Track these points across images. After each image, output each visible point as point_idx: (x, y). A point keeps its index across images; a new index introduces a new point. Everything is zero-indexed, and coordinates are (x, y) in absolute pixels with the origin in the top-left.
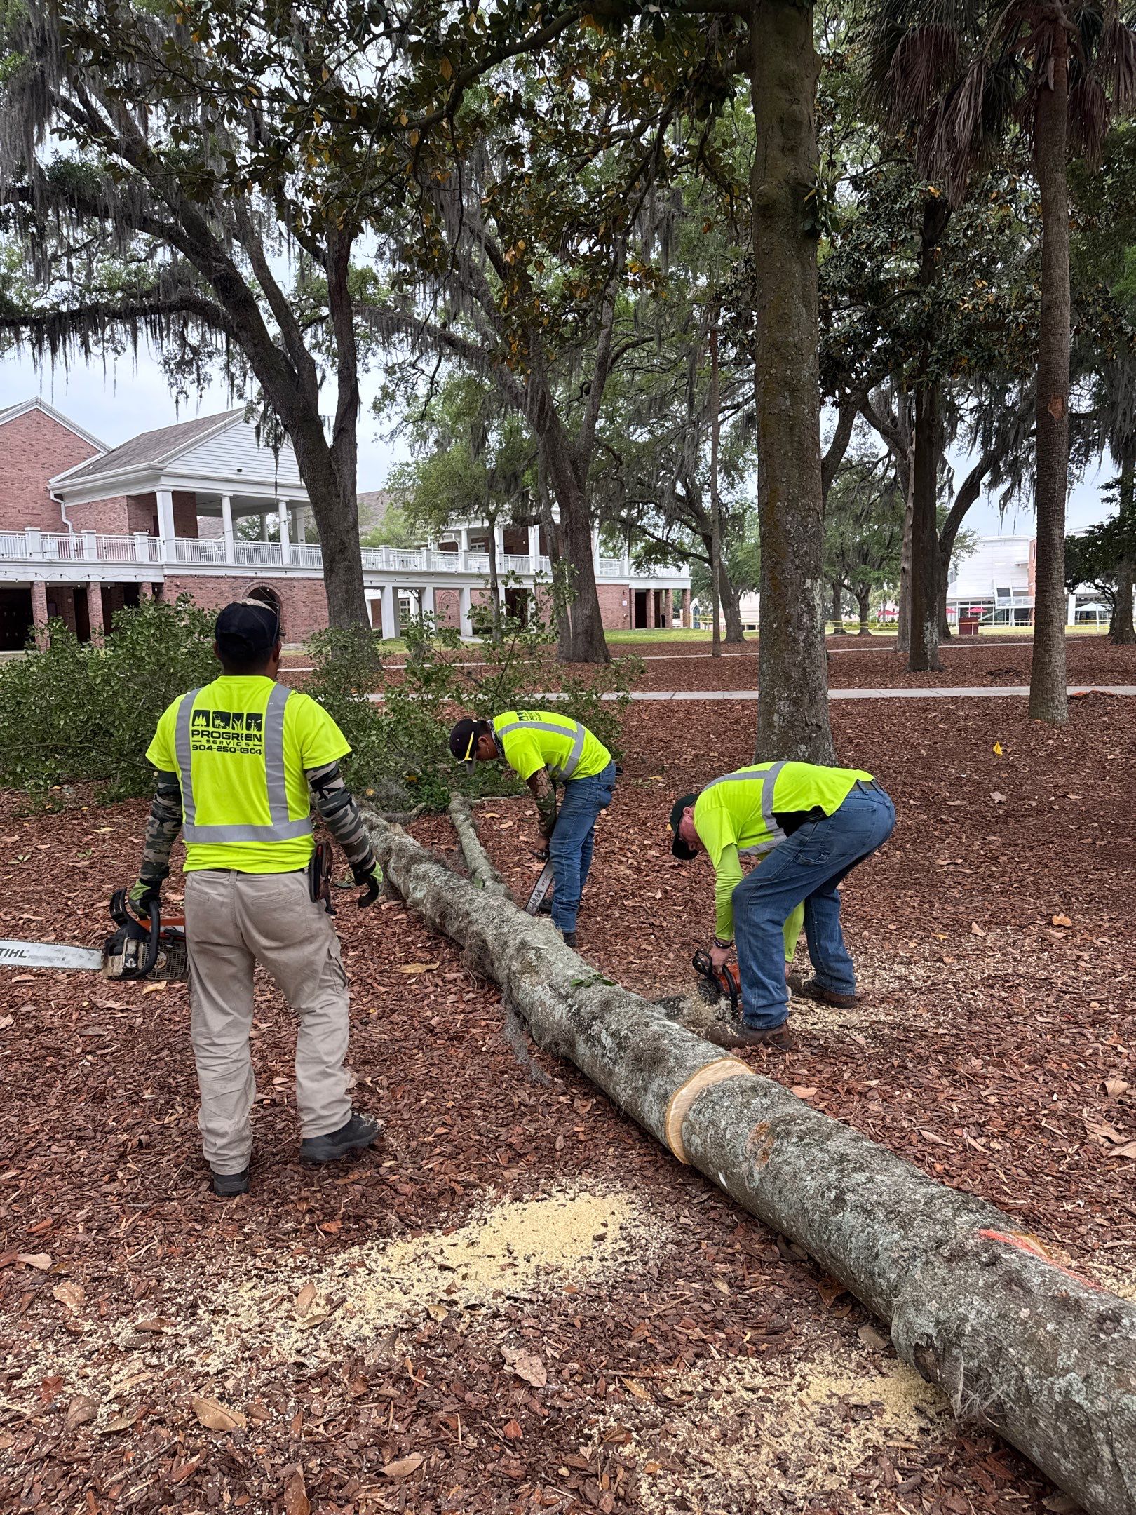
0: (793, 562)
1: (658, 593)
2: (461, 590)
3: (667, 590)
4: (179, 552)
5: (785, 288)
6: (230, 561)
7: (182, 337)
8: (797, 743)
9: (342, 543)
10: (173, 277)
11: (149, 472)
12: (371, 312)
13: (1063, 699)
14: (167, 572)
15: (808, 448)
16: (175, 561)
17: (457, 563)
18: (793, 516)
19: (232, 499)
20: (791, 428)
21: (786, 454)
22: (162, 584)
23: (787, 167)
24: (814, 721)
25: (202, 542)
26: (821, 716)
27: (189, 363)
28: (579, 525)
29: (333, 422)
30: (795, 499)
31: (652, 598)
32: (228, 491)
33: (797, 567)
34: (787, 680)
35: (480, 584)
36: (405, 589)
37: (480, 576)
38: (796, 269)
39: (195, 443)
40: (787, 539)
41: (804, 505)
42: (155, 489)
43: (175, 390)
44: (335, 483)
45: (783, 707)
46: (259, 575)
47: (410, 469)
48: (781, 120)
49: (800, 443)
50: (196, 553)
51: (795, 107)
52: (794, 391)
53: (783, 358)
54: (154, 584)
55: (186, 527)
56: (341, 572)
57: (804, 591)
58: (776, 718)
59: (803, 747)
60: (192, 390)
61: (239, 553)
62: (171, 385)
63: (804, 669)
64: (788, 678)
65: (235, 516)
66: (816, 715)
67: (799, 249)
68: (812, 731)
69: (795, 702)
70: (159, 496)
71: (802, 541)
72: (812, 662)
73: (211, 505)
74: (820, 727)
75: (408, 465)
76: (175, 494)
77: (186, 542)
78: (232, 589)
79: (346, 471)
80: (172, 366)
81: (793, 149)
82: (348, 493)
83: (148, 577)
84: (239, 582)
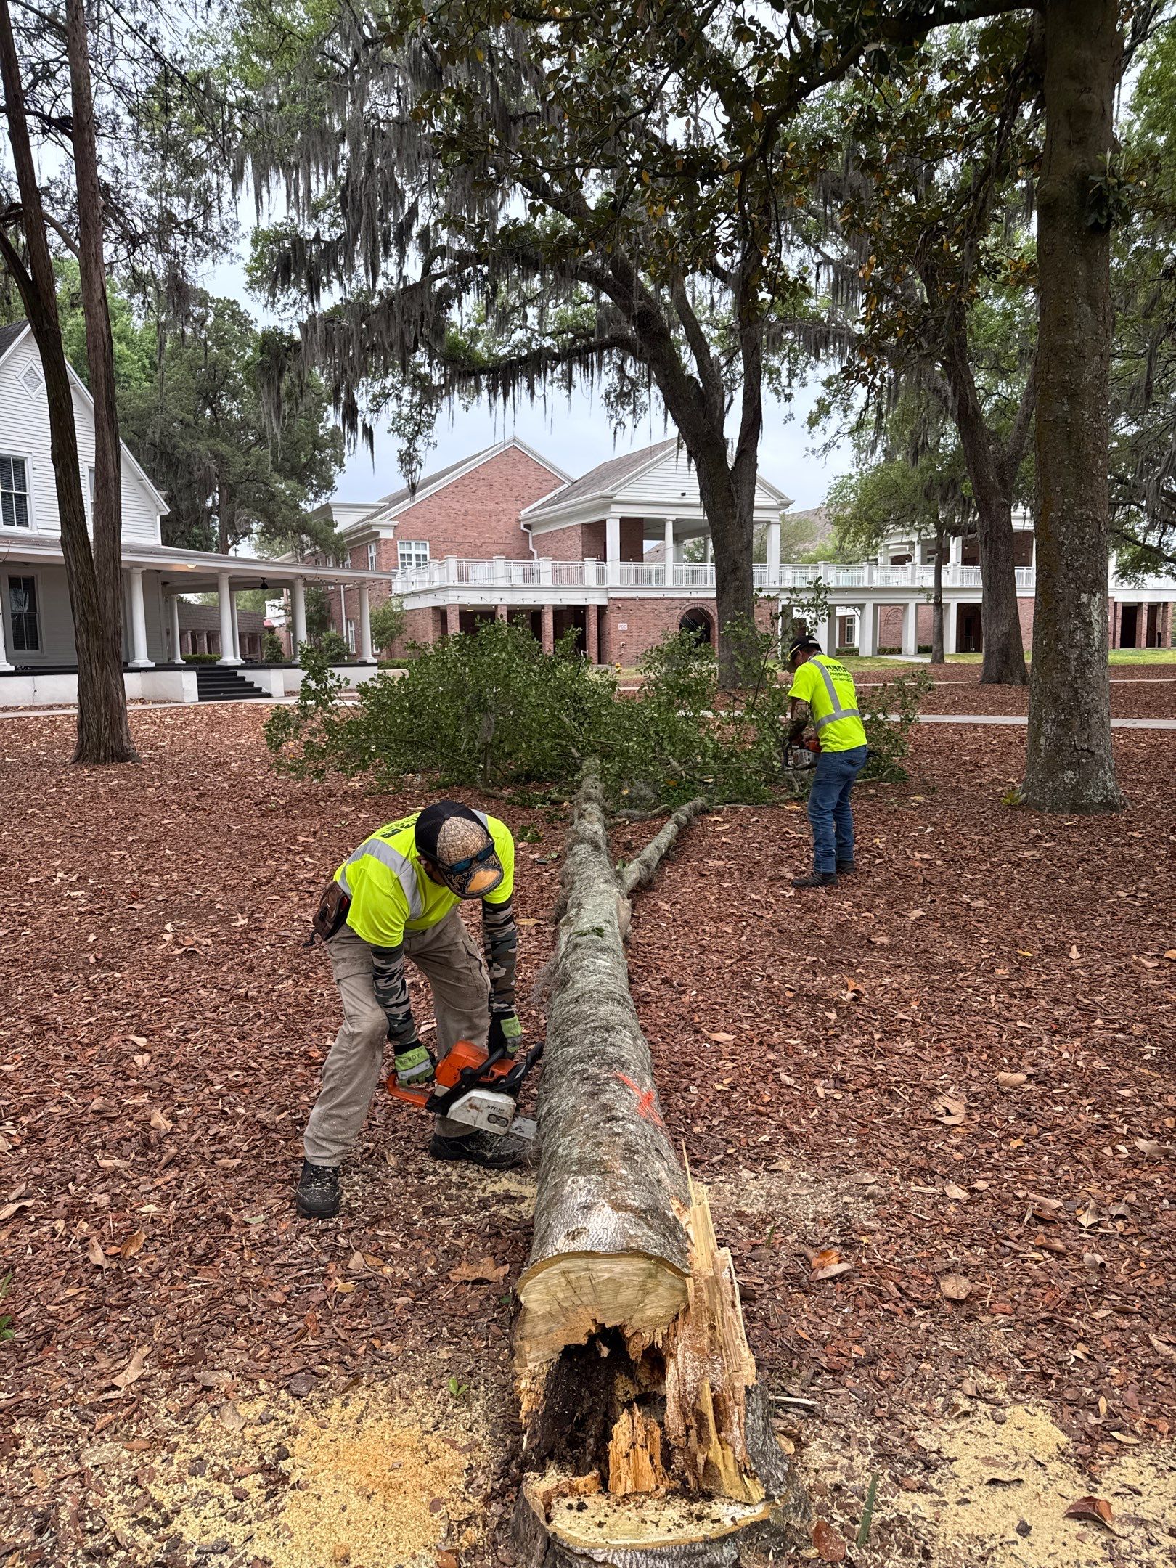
0: (1066, 576)
1: (1153, 608)
2: (906, 606)
3: (1166, 604)
4: (623, 576)
5: (1066, 287)
6: (669, 584)
7: (621, 370)
8: (1063, 769)
9: (735, 563)
10: (606, 319)
11: (601, 501)
12: (800, 327)
14: (612, 595)
15: (1088, 455)
16: (618, 585)
17: (901, 578)
18: (1068, 527)
19: (675, 523)
20: (1069, 434)
21: (1063, 461)
22: (605, 607)
23: (1076, 161)
24: (1085, 746)
25: (648, 566)
26: (1094, 741)
27: (627, 395)
28: (1000, 534)
29: (736, 444)
30: (1071, 509)
31: (1145, 612)
32: (670, 515)
33: (1072, 581)
34: (1055, 701)
35: (922, 599)
36: (848, 606)
37: (922, 590)
38: (1080, 266)
39: (644, 470)
40: (1059, 551)
41: (1081, 515)
42: (605, 516)
43: (614, 421)
44: (732, 506)
45: (1049, 729)
46: (694, 595)
47: (853, 482)
48: (1069, 113)
49: (1078, 449)
50: (639, 576)
51: (1084, 96)
52: (1073, 395)
53: (1062, 362)
54: (599, 607)
55: (631, 551)
56: (732, 592)
57: (1078, 606)
58: (1042, 741)
59: (1070, 773)
60: (629, 420)
61: (677, 578)
62: (611, 417)
63: (1076, 690)
64: (1057, 699)
65: (677, 538)
66: (1088, 740)
67: (1084, 246)
68: (1083, 757)
69: (1062, 724)
70: (608, 522)
71: (1077, 553)
72: (1086, 682)
73: (652, 528)
74: (1093, 753)
75: (851, 477)
76: (623, 520)
77: (630, 566)
78: (668, 609)
79: (745, 492)
80: (612, 399)
81: (1081, 141)
82: (745, 514)
83: (596, 599)
84: (676, 603)
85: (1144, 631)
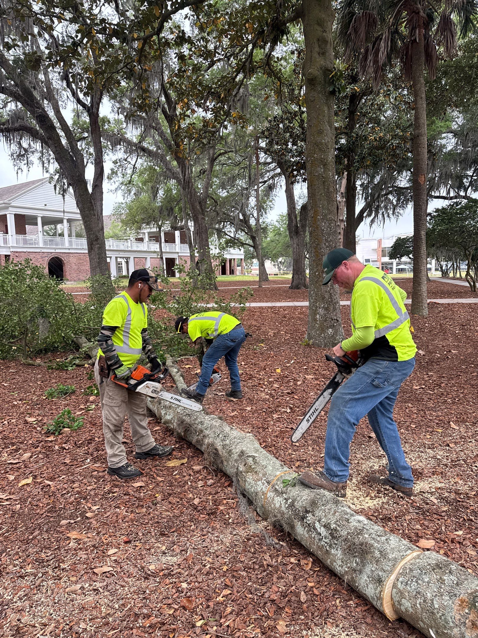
0: (325, 244)
1: (230, 260)
2: (146, 258)
3: (234, 259)
4: (17, 241)
5: (321, 117)
6: (41, 245)
7: (20, 144)
8: (328, 328)
9: (97, 236)
10: (16, 116)
11: (3, 205)
13: (426, 305)
14: (12, 250)
15: (331, 191)
16: (15, 245)
17: (143, 247)
18: (325, 223)
19: (42, 218)
20: (324, 182)
21: (321, 194)
22: (9, 255)
23: (321, 62)
24: (335, 318)
25: (28, 237)
26: (338, 315)
27: (23, 156)
28: (203, 230)
29: (92, 182)
30: (326, 215)
31: (228, 262)
32: (40, 214)
33: (327, 247)
34: (323, 299)
35: (155, 256)
36: (120, 257)
37: (155, 252)
38: (326, 109)
39: (25, 193)
40: (322, 233)
41: (330, 218)
42: (6, 213)
43: (16, 168)
44: (93, 210)
45: (321, 311)
46: (57, 251)
47: (123, 205)
48: (318, 40)
49: (328, 189)
50: (25, 241)
51: (324, 34)
52: (325, 165)
53: (320, 150)
54: (5, 255)
55: (20, 229)
56: (96, 250)
58: (318, 316)
59: (330, 330)
60: (25, 168)
61: (45, 242)
62: (15, 165)
63: (331, 294)
64: (324, 298)
65: (43, 224)
66: (336, 315)
67: (327, 100)
68: (335, 323)
69: (327, 309)
70: (8, 216)
71: (329, 234)
72: (334, 291)
73: (33, 220)
74: (338, 321)
75: (122, 203)
76: (15, 215)
77: (21, 237)
78: (42, 257)
79: (98, 204)
80: (15, 157)
81: (323, 54)
82: (99, 214)
83: (4, 252)
84: (45, 255)
85: (228, 269)
